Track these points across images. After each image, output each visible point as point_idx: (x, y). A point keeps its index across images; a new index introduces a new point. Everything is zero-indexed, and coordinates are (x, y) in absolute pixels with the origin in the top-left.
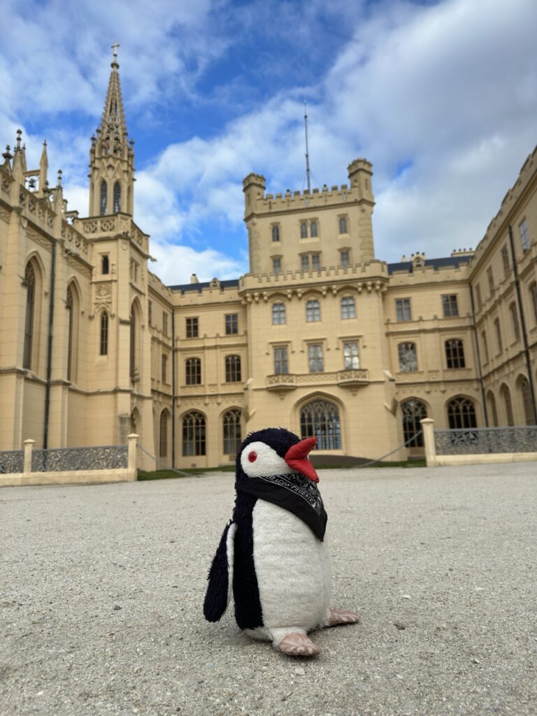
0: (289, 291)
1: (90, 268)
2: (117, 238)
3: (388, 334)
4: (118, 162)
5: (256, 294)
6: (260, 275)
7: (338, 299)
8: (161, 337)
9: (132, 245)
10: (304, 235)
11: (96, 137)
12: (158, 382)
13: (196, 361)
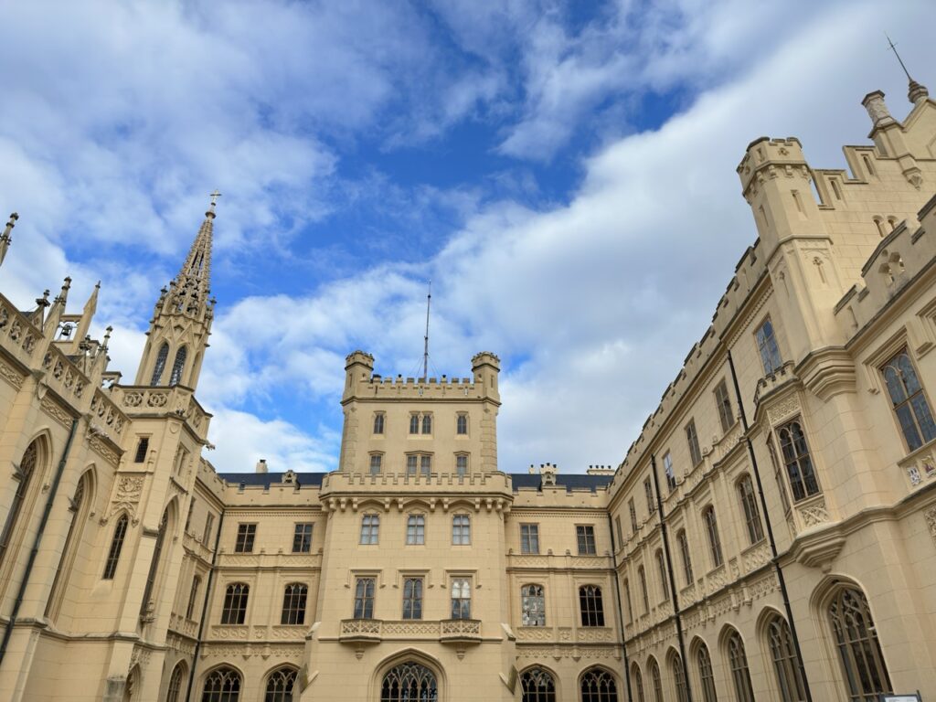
0: (387, 499)
1: (119, 452)
2: (166, 417)
3: (509, 571)
4: (191, 322)
5: (343, 499)
6: (352, 475)
7: (450, 516)
8: (197, 550)
9: (186, 427)
10: (414, 430)
11: (167, 289)
12: (180, 618)
13: (242, 588)
